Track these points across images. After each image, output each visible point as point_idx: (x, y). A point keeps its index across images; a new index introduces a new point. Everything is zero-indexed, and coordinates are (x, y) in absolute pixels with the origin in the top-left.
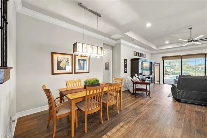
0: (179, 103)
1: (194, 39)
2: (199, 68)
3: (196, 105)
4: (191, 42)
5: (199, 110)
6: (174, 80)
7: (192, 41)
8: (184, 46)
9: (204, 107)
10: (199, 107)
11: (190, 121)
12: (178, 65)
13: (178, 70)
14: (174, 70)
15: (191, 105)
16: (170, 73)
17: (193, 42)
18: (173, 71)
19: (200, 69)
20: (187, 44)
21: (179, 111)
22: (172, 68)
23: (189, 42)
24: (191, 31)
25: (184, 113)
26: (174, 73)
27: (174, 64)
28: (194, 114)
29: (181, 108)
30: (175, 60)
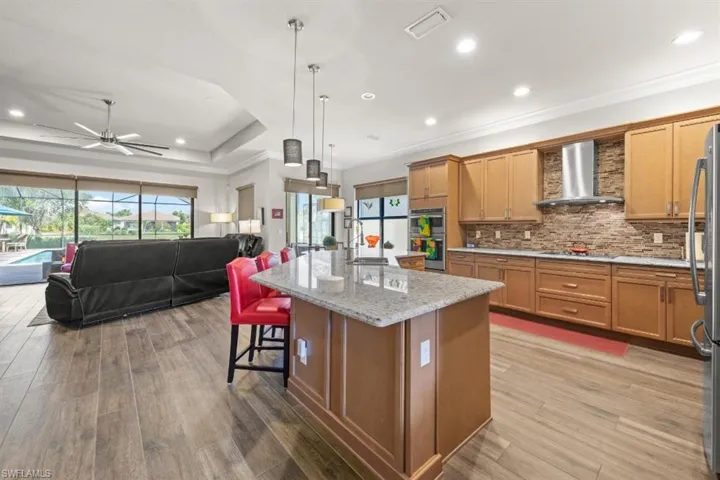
0: (78, 332)
1: (118, 138)
2: (119, 222)
3: (125, 318)
4: (109, 143)
5: (134, 326)
6: (45, 265)
7: (112, 140)
8: (88, 147)
9: (142, 318)
10: (133, 320)
11: (116, 362)
12: (54, 211)
13: (50, 228)
14: (37, 230)
15: (114, 323)
16: (18, 241)
17: (114, 146)
18: (34, 233)
19: (122, 225)
20: (98, 144)
21: (84, 351)
22: (27, 219)
23: (104, 139)
24: (109, 110)
25: (99, 351)
26: (38, 239)
27: (36, 206)
28: (124, 341)
29: (87, 342)
30: (39, 192)
